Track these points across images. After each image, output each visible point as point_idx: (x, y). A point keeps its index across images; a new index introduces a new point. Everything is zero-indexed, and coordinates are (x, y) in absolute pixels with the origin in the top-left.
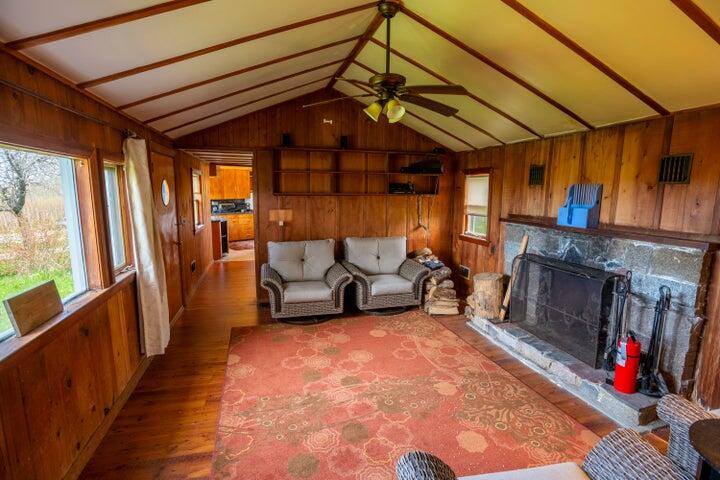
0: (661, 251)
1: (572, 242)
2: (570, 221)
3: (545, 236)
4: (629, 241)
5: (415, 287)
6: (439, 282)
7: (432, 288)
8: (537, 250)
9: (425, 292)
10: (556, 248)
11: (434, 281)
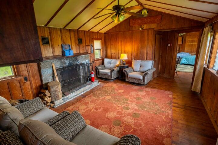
0: (85, 56)
1: (69, 60)
2: (70, 54)
3: (60, 61)
4: (81, 56)
8: (59, 67)
10: (65, 64)
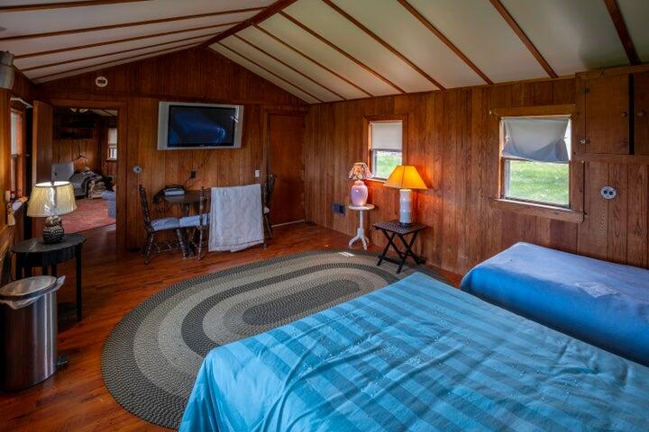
5: (83, 186)
6: (96, 183)
7: (92, 185)
9: (88, 188)
11: (93, 182)
